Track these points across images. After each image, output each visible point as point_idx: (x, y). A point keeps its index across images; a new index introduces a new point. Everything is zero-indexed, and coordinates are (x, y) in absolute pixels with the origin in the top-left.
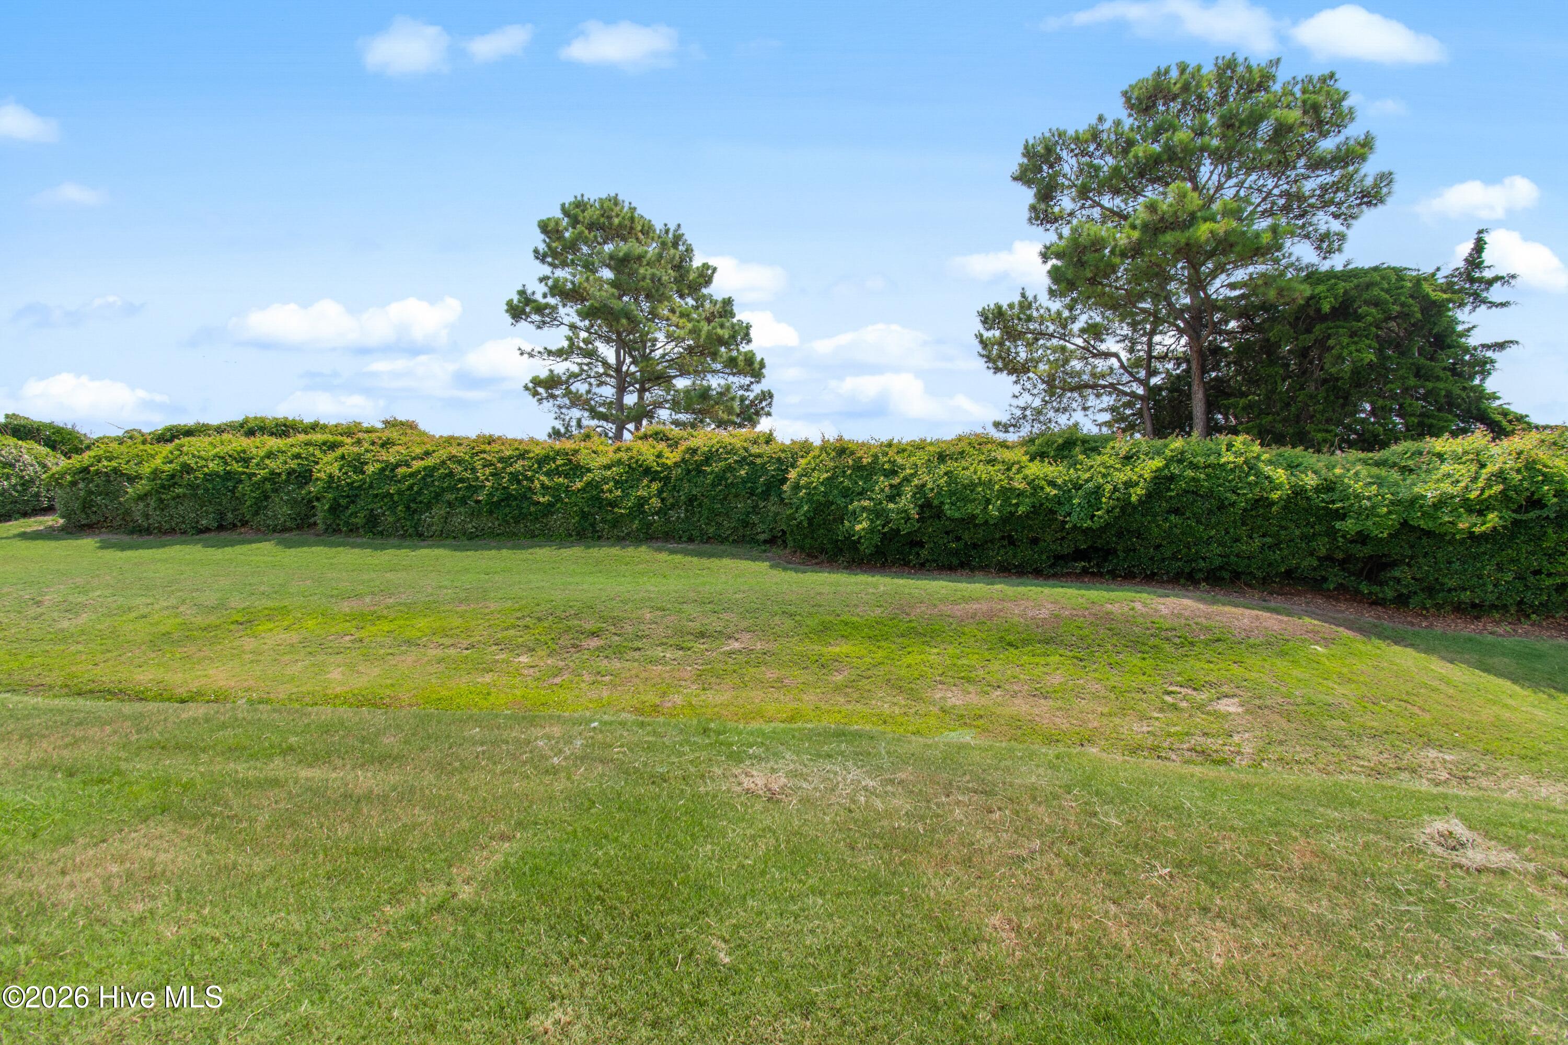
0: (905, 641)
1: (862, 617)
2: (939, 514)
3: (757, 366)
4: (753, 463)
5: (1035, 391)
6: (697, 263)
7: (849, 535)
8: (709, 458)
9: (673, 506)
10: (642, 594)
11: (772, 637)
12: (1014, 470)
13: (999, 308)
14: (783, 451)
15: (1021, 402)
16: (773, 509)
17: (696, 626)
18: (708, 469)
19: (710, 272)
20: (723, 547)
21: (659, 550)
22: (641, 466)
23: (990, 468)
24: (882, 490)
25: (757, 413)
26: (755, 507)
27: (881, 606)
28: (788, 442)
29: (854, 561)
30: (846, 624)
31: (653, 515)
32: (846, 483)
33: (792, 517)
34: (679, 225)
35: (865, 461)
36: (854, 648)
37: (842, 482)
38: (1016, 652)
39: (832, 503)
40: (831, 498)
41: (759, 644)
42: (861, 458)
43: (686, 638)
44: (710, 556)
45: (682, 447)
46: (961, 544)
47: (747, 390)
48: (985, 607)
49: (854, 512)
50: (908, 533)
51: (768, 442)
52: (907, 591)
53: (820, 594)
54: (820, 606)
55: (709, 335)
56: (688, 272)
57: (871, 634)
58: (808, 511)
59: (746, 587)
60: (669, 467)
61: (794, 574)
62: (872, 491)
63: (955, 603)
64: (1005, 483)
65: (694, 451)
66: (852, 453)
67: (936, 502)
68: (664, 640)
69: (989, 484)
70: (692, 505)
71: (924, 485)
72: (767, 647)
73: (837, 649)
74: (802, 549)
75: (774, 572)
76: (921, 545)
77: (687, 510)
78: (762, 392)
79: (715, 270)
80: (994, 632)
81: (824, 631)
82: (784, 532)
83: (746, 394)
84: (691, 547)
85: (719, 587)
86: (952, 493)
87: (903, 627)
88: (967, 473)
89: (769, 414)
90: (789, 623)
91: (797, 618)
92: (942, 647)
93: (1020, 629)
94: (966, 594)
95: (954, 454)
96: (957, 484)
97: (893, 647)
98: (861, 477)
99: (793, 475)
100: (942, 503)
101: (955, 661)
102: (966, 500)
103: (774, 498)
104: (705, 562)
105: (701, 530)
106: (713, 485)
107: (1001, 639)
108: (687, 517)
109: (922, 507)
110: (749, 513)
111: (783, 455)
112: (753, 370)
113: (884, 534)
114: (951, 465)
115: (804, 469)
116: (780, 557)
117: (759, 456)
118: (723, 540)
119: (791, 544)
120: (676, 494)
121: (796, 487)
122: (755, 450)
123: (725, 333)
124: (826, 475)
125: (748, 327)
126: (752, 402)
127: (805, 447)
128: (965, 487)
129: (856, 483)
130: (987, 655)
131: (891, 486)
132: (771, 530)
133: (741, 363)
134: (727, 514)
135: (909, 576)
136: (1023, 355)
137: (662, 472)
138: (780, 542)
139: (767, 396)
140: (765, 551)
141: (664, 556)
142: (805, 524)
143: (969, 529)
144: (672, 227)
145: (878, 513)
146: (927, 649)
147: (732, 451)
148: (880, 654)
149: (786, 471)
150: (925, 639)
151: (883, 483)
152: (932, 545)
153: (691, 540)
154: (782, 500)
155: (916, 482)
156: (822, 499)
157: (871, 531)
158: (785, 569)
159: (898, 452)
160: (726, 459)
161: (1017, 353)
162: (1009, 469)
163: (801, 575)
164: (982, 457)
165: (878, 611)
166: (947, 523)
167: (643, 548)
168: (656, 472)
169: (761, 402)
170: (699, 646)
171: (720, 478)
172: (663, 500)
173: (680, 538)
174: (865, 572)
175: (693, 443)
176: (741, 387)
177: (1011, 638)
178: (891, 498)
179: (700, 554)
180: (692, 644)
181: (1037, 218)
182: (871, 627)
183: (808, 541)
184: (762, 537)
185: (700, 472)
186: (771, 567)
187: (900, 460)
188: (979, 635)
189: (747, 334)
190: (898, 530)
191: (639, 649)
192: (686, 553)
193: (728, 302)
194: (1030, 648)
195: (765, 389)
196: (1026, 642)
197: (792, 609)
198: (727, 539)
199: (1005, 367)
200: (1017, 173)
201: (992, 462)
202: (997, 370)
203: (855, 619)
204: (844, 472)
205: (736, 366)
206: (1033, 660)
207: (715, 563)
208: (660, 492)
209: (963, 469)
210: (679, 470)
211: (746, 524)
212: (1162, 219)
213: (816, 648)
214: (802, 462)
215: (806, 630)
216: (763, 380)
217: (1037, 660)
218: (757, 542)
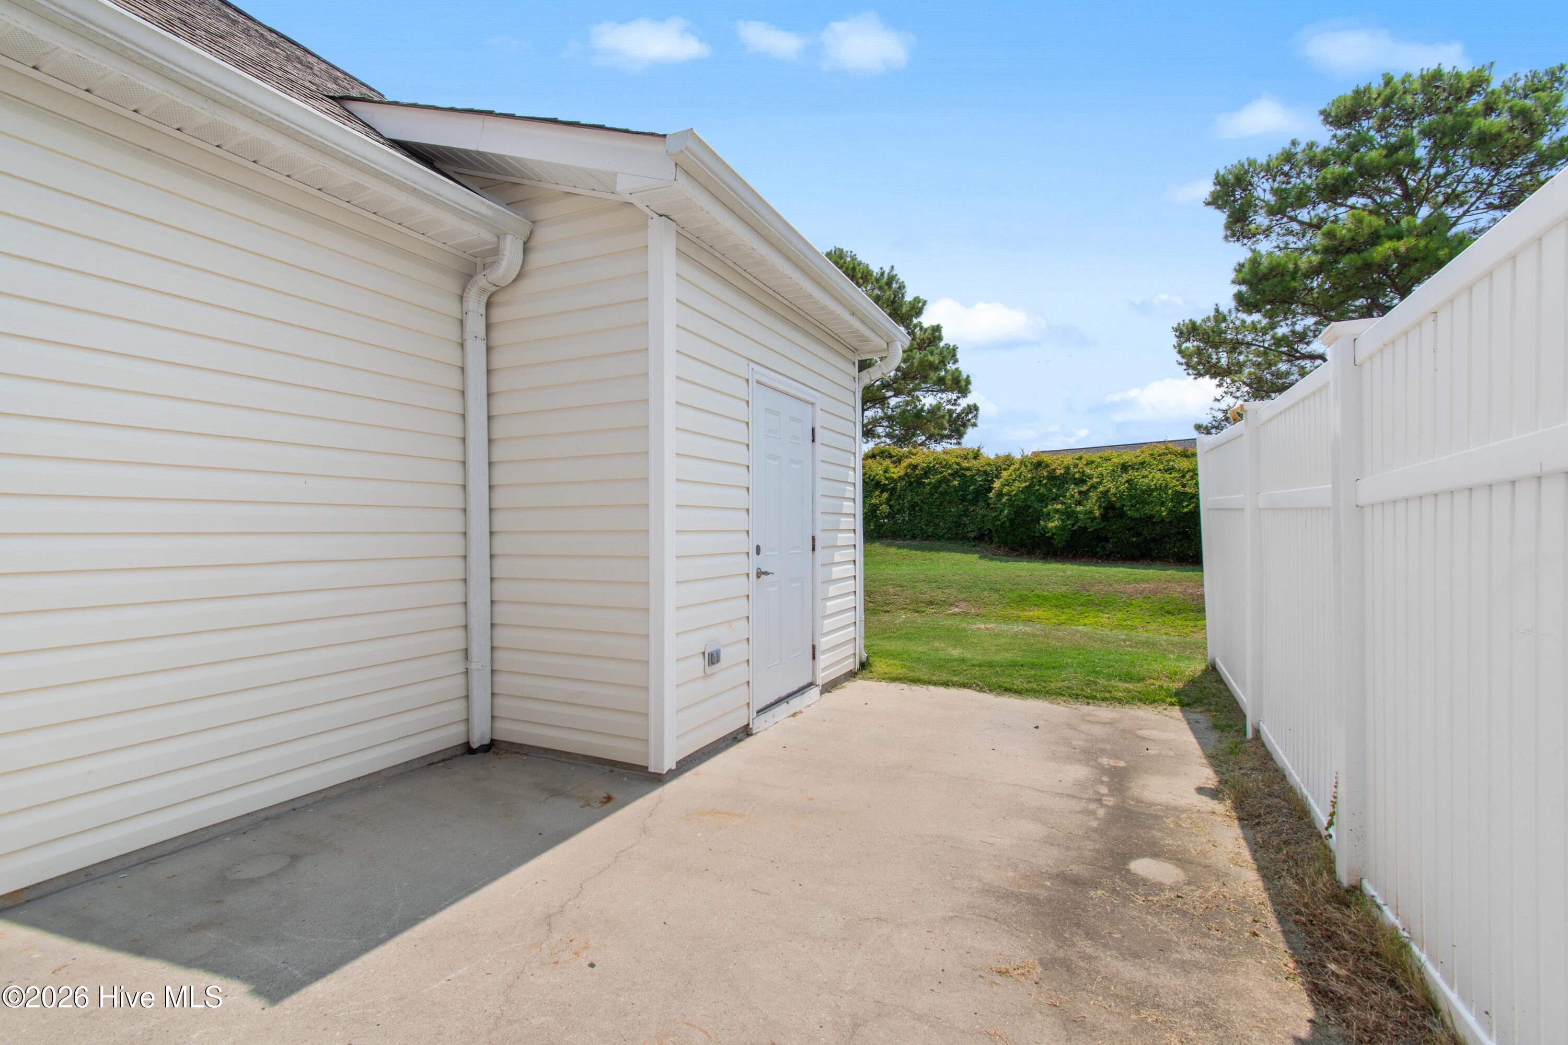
0: (1084, 609)
1: (1051, 592)
2: (1121, 514)
3: (963, 383)
4: (964, 475)
5: (1238, 394)
6: (909, 298)
7: (1044, 530)
8: (927, 472)
9: (899, 511)
10: (885, 576)
11: (982, 605)
12: (1188, 476)
13: (1193, 323)
14: (989, 465)
15: (1223, 405)
16: (981, 512)
17: (926, 597)
18: (927, 481)
19: (920, 305)
20: (940, 543)
21: (889, 545)
22: (872, 480)
23: (1167, 476)
24: (1073, 496)
25: (964, 425)
26: (966, 510)
27: (1067, 585)
28: (992, 457)
29: (1049, 553)
30: (1038, 597)
31: (883, 518)
32: (1042, 490)
33: (996, 518)
34: (892, 267)
35: (1058, 472)
36: (1043, 613)
37: (1038, 490)
38: (1173, 618)
39: (1030, 507)
40: (1029, 503)
41: (973, 609)
42: (1054, 470)
43: (920, 605)
44: (930, 550)
45: (905, 463)
46: (1141, 539)
47: (955, 404)
48: (1152, 586)
49: (1049, 514)
50: (1095, 530)
51: (975, 458)
52: (1089, 574)
53: (1019, 576)
54: (1019, 584)
55: (921, 361)
56: (901, 306)
57: (1057, 603)
58: (1009, 514)
59: (961, 572)
60: (895, 480)
61: (998, 563)
62: (1064, 497)
63: (1128, 583)
64: (1180, 488)
65: (915, 467)
66: (1047, 466)
67: (1118, 505)
68: (905, 606)
69: (1163, 489)
70: (914, 510)
71: (1107, 491)
72: (978, 611)
73: (1031, 614)
74: (1006, 544)
75: (983, 561)
76: (1106, 539)
77: (910, 515)
78: (968, 406)
79: (925, 303)
80: (1157, 604)
81: (1022, 601)
82: (990, 531)
83: (953, 408)
84: (914, 543)
85: (941, 572)
86: (1132, 497)
87: (1083, 599)
88: (1146, 481)
89: (974, 425)
90: (995, 596)
91: (1002, 592)
92: (1113, 613)
93: (1178, 602)
94: (1138, 577)
95: (1136, 464)
96: (1136, 490)
97: (1074, 612)
98: (1055, 485)
99: (997, 485)
100: (1123, 505)
101: (1122, 622)
102: (1144, 503)
103: (981, 503)
104: (928, 554)
105: (922, 529)
106: (931, 494)
107: (1161, 609)
108: (910, 519)
109: (1106, 509)
110: (961, 516)
111: (988, 469)
112: (960, 387)
113: (1075, 531)
114: (1132, 474)
115: (1006, 480)
116: (987, 551)
117: (968, 469)
118: (939, 538)
119: (996, 540)
120: (901, 502)
121: (1000, 495)
122: (965, 464)
123: (935, 359)
124: (1024, 485)
125: (955, 349)
126: (959, 415)
127: (1008, 461)
128: (1143, 492)
129: (1051, 490)
130: (1148, 619)
131: (1080, 493)
132: (979, 529)
133: (949, 382)
134: (943, 517)
135: (1096, 564)
136: (1224, 361)
137: (889, 484)
138: (987, 539)
139: (973, 409)
140: (974, 546)
141: (893, 550)
142: (1007, 524)
143: (1147, 526)
144: (887, 271)
145: (1069, 514)
146: (1101, 614)
147: (947, 466)
148: (1064, 617)
149: (992, 482)
150: (1099, 608)
151: (1073, 490)
152: (1116, 540)
153: (914, 537)
154: (988, 505)
155: (1101, 489)
156: (1020, 503)
157: (1062, 528)
158: (991, 559)
159: (1087, 464)
160: (941, 473)
161: (1219, 359)
162: (1183, 476)
163: (1004, 564)
164: (1161, 467)
165: (1064, 588)
166: (1128, 521)
167: (877, 544)
168: (885, 485)
169: (967, 415)
170: (929, 610)
171: (936, 487)
172: (891, 506)
173: (905, 536)
174: (1059, 562)
175: (914, 460)
176: (949, 401)
177: (1169, 608)
178: (1079, 503)
179: (922, 549)
180: (925, 609)
181: (1233, 235)
182: (1057, 599)
183: (1010, 537)
184: (972, 535)
185: (920, 483)
186: (980, 558)
187: (1088, 471)
188: (1144, 606)
189: (954, 355)
190: (1086, 528)
191: (888, 612)
192: (911, 548)
193: (937, 329)
194: (1184, 615)
195: (971, 403)
196: (1180, 611)
197: (998, 586)
198: (942, 536)
199: (1207, 372)
200: (1210, 200)
201: (1169, 470)
202: (1199, 375)
203: (1046, 593)
204: (1040, 482)
205: (944, 384)
206: (1184, 623)
207: (934, 555)
208: (888, 501)
209: (1143, 477)
210: (904, 483)
211: (958, 525)
212: (1341, 244)
213: (1015, 612)
214: (1005, 474)
215: (1008, 601)
216: (969, 396)
217: (1189, 623)
218: (968, 539)
